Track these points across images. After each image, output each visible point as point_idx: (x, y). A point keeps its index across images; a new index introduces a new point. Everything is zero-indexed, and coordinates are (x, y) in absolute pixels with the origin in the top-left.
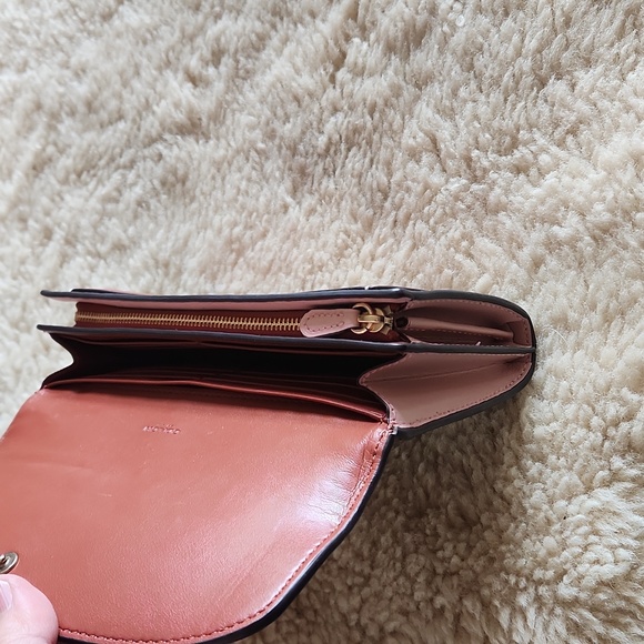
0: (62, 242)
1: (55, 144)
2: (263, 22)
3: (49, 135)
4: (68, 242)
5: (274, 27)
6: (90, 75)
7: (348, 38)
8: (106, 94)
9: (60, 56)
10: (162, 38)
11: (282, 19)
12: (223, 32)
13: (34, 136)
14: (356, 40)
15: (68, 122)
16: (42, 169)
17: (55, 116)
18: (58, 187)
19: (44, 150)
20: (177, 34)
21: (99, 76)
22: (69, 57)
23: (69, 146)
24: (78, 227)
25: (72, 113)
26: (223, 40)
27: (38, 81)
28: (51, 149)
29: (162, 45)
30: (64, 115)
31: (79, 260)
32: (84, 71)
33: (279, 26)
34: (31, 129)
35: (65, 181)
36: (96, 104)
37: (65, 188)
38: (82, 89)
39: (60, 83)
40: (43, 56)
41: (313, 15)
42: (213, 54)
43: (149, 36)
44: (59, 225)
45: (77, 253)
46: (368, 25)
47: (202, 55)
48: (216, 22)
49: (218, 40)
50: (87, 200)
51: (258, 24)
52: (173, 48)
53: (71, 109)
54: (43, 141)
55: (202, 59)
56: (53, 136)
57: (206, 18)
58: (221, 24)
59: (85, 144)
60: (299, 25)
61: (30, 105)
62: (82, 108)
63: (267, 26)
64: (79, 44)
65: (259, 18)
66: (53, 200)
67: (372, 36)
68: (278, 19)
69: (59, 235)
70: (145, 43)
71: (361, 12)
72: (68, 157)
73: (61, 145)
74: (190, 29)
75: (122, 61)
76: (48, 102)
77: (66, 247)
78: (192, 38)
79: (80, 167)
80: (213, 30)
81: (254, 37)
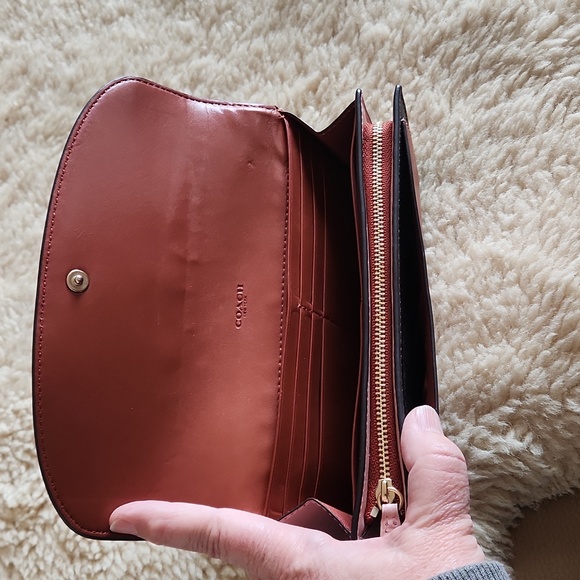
0: (16, 186)
1: (32, 106)
2: (240, 70)
3: (28, 97)
4: (20, 187)
5: (248, 76)
6: (80, 62)
7: (305, 104)
8: (90, 81)
9: (56, 38)
10: (152, 54)
11: (256, 73)
12: (205, 66)
13: (14, 94)
14: (312, 108)
15: (49, 92)
16: (14, 123)
17: (38, 84)
18: (24, 141)
19: (20, 108)
20: (166, 55)
21: (87, 65)
22: (64, 42)
23: (45, 112)
24: (34, 177)
25: (55, 86)
26: (204, 72)
27: (30, 51)
28: (26, 109)
29: (150, 59)
30: (46, 86)
31: (27, 204)
32: (74, 57)
33: (253, 77)
34: (12, 88)
35: (32, 138)
36: (79, 86)
37: (31, 144)
38: (70, 70)
39: (49, 59)
40: (40, 33)
41: (283, 79)
42: (192, 80)
43: (140, 48)
44: (17, 172)
45: (27, 199)
46: (323, 100)
47: (182, 77)
48: (200, 57)
49: (199, 70)
50: (48, 159)
51: (236, 70)
52: (159, 64)
53: (54, 83)
54: (21, 101)
55: (181, 80)
56: (31, 99)
57: (193, 51)
58: (204, 60)
59: (59, 114)
60: (269, 82)
61: (18, 69)
62: (64, 86)
63: (243, 74)
64: (76, 34)
65: (238, 66)
66: (17, 151)
67: (325, 109)
68: (253, 72)
69: (14, 179)
70: (136, 52)
71: (320, 89)
72: (40, 120)
73: (36, 108)
74: (177, 55)
75: (111, 60)
76: (34, 71)
77: (18, 191)
78: (177, 62)
79: (49, 131)
80: (197, 62)
81: (230, 78)
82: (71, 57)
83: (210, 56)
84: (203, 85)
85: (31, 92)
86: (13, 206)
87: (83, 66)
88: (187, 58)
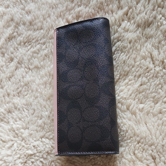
82: (29, 12)
83: (82, 6)
84: (81, 18)
85: (16, 27)
86: (17, 70)
87: (34, 16)
88: (73, 8)
